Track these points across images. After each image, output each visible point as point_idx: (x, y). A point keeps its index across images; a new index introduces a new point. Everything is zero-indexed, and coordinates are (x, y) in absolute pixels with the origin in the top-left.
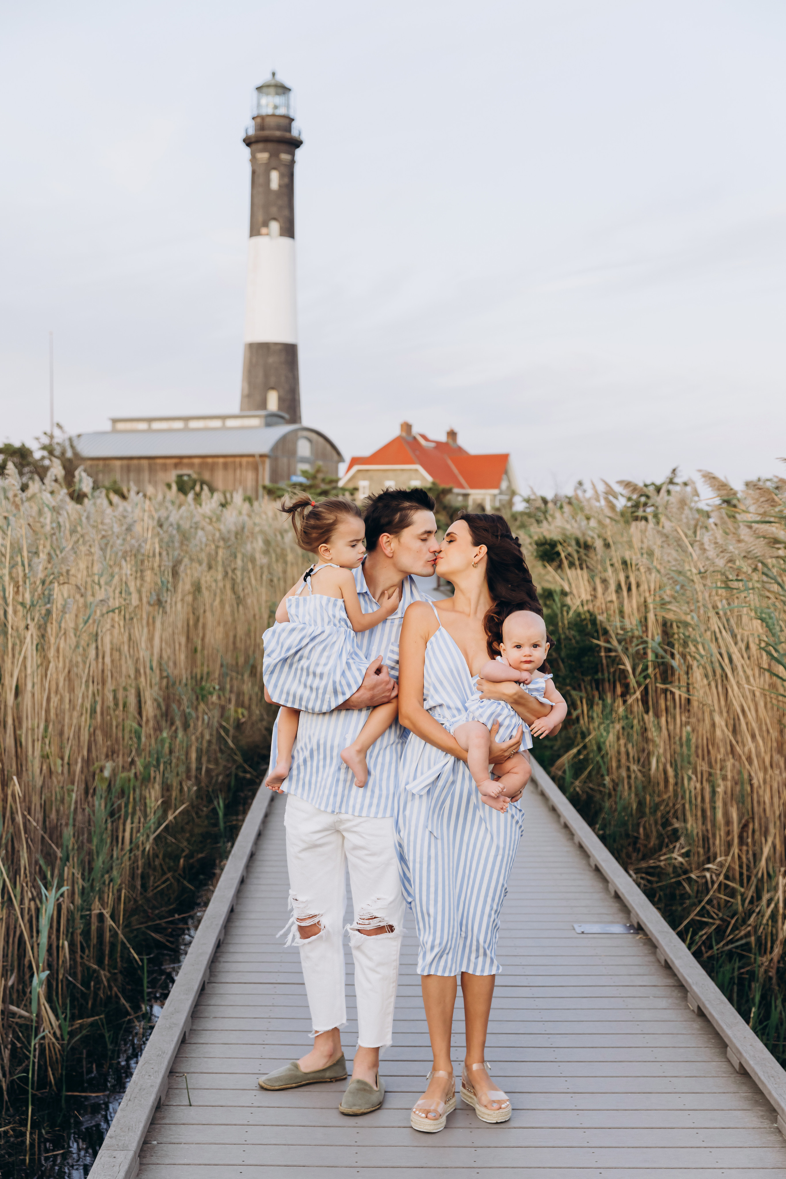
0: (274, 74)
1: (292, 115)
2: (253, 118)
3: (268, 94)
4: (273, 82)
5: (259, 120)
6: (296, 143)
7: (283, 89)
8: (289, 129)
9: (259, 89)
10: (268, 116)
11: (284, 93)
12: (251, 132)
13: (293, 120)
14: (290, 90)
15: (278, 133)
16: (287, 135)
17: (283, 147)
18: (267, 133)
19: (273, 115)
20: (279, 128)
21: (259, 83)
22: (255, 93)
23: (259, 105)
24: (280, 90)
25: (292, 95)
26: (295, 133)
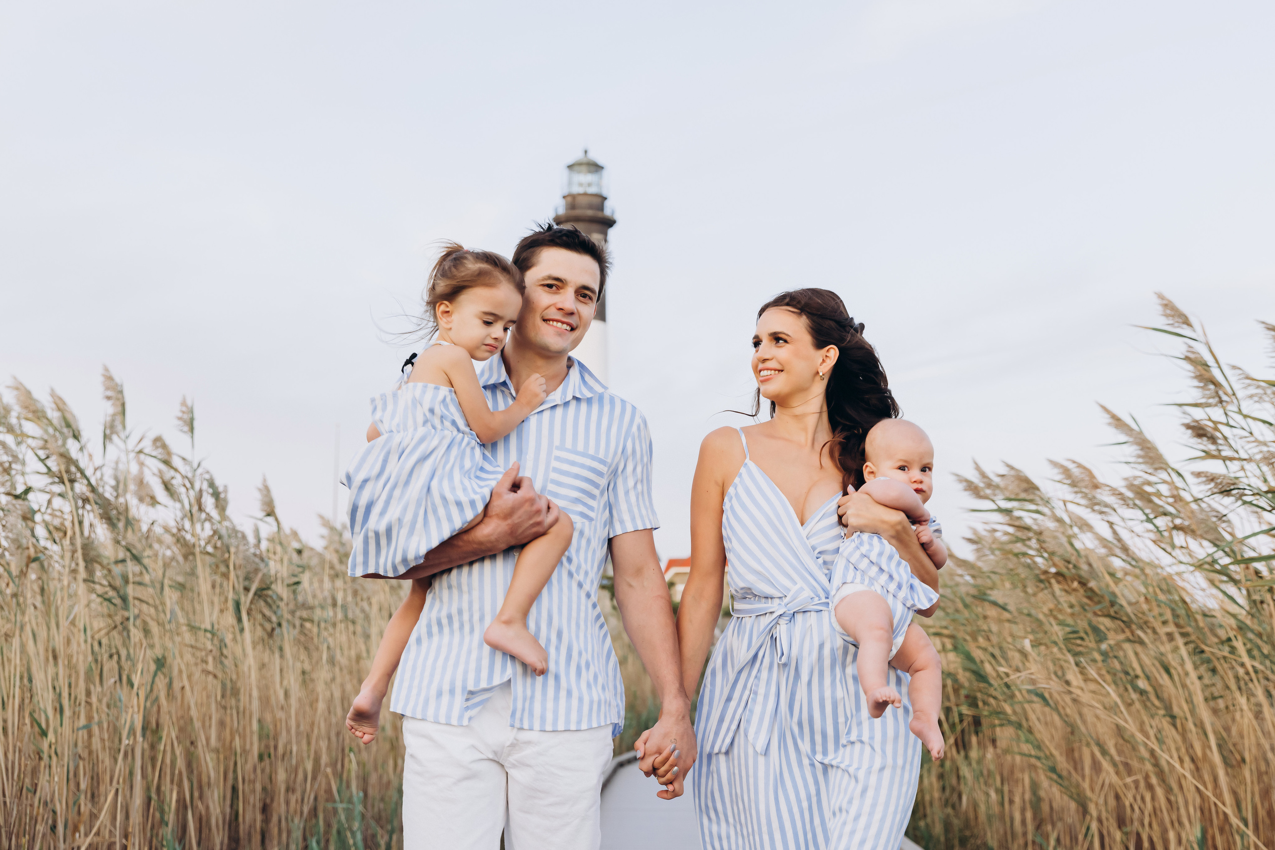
0: (586, 152)
1: (605, 193)
2: (564, 197)
3: (579, 172)
4: (585, 160)
5: (569, 199)
6: (609, 223)
7: (595, 167)
8: (601, 208)
9: (570, 167)
10: (579, 194)
11: (596, 171)
12: (562, 211)
13: (606, 199)
14: (602, 168)
15: (590, 213)
16: (599, 214)
17: (595, 226)
18: (578, 212)
19: (585, 194)
20: (591, 207)
21: (571, 161)
22: (566, 172)
23: (570, 183)
24: (593, 168)
25: (605, 173)
26: (608, 212)
